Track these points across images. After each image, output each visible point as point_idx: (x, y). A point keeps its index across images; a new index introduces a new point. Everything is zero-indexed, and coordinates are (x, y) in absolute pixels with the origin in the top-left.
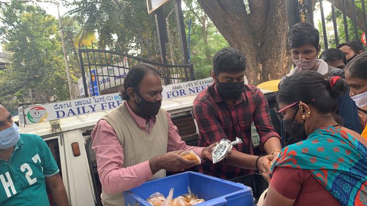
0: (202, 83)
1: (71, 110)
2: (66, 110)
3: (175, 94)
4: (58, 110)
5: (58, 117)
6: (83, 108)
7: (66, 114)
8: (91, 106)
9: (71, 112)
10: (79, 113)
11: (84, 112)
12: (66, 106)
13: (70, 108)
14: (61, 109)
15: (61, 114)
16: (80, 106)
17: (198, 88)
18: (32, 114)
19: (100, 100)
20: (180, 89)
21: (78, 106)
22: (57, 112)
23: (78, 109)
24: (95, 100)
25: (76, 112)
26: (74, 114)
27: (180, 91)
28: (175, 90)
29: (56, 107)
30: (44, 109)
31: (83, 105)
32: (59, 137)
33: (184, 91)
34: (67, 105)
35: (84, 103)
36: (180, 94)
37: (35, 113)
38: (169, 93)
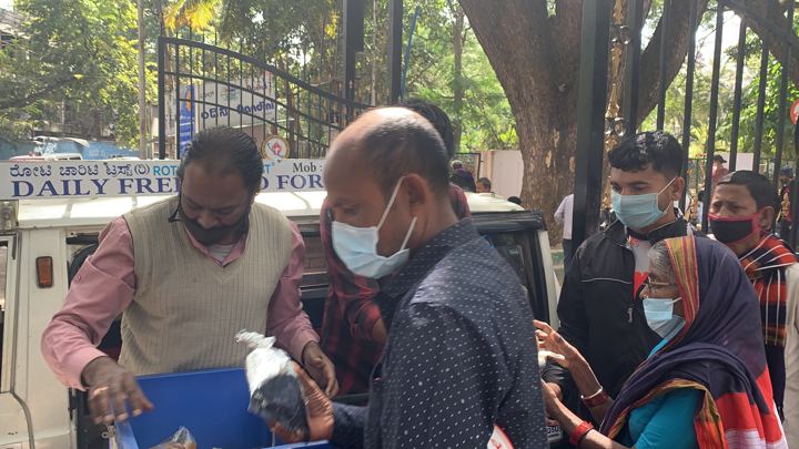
1: (49, 183)
2: (38, 183)
3: (299, 182)
4: (18, 179)
5: (17, 194)
6: (78, 182)
7: (36, 191)
8: (95, 181)
9: (47, 187)
10: (66, 193)
11: (78, 192)
12: (38, 173)
13: (47, 178)
14: (25, 178)
15: (24, 189)
16: (71, 177)
19: (118, 170)
20: (310, 173)
21: (65, 178)
22: (16, 184)
23: (66, 183)
24: (108, 169)
25: (59, 188)
26: (54, 193)
27: (311, 177)
28: (299, 173)
29: (15, 172)
31: (78, 177)
32: (10, 239)
34: (42, 170)
35: (82, 171)
36: (308, 184)
38: (284, 179)
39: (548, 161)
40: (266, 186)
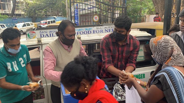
0: (112, 27)
1: (47, 34)
2: (45, 34)
3: (98, 32)
4: (41, 34)
5: (41, 37)
6: (53, 34)
7: (45, 36)
9: (47, 35)
10: (50, 36)
11: (53, 36)
12: (45, 32)
13: (46, 33)
14: (42, 34)
15: (42, 36)
16: (51, 33)
17: (110, 30)
18: (30, 35)
20: (100, 29)
21: (50, 33)
22: (41, 35)
23: (50, 34)
25: (49, 35)
26: (48, 36)
27: (100, 30)
28: (98, 30)
29: (40, 32)
30: (35, 33)
31: (53, 33)
32: (40, 46)
33: (102, 30)
34: (46, 32)
36: (100, 32)
37: (31, 34)
38: (94, 31)
39: (163, 17)
40: (91, 33)
